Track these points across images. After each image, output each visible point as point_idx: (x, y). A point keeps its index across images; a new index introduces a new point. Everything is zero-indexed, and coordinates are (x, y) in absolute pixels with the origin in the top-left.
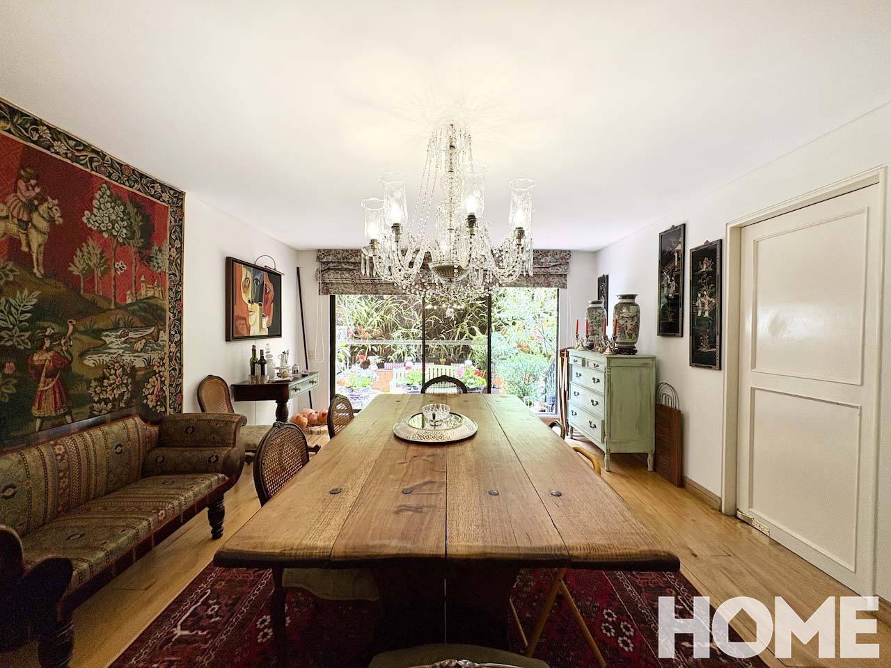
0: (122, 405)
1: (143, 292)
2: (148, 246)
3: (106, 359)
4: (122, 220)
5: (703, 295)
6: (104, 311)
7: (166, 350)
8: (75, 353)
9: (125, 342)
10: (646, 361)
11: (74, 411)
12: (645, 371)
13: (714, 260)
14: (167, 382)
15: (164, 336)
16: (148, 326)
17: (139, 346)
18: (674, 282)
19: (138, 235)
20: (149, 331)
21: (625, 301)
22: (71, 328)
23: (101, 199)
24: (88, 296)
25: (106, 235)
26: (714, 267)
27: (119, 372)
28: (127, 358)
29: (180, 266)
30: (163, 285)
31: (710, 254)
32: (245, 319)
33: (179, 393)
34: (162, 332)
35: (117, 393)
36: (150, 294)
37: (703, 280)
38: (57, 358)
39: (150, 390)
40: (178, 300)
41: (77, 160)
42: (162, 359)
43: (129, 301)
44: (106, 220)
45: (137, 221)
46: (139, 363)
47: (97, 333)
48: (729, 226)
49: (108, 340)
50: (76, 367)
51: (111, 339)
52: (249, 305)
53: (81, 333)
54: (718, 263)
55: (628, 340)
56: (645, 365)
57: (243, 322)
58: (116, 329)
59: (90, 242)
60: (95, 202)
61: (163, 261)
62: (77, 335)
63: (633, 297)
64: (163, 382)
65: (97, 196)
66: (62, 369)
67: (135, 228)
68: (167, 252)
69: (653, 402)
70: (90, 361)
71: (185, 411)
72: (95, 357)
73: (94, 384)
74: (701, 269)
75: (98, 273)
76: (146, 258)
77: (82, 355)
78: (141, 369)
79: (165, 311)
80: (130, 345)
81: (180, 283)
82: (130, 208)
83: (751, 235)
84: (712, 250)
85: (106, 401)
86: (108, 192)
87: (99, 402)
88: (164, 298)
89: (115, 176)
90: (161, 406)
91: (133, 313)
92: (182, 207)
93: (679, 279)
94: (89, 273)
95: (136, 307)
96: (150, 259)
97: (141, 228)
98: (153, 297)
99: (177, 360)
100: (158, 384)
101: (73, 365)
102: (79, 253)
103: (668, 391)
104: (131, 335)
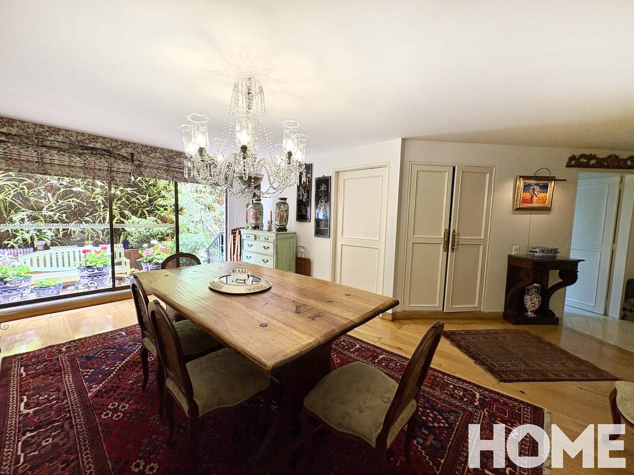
5: (321, 202)
10: (291, 235)
12: (292, 240)
13: (328, 185)
18: (306, 193)
21: (282, 201)
26: (328, 188)
31: (324, 182)
37: (322, 194)
48: (334, 171)
54: (329, 187)
55: (284, 224)
56: (292, 237)
63: (285, 199)
69: (295, 256)
74: (320, 189)
83: (342, 177)
84: (326, 180)
93: (309, 192)
103: (302, 250)
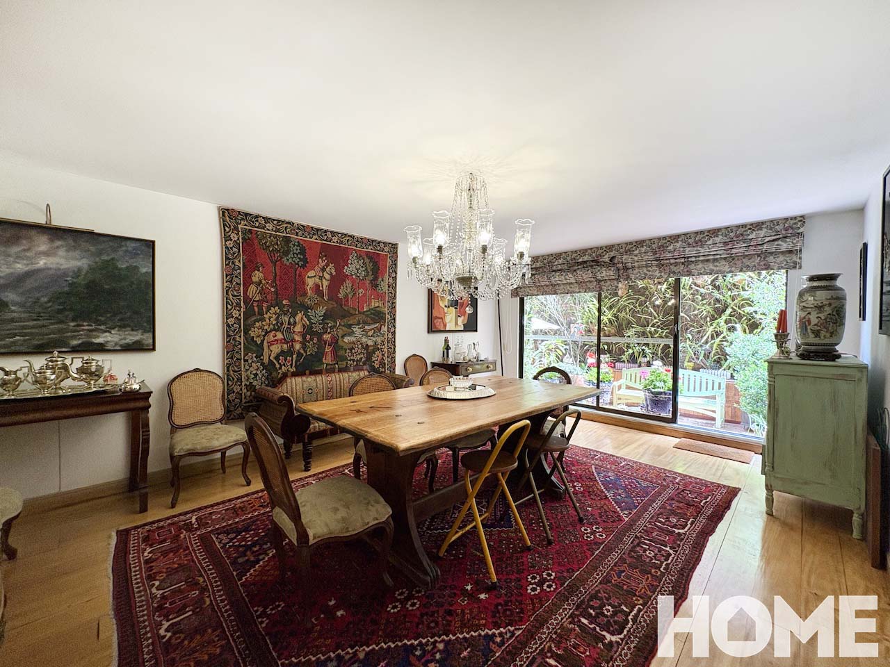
0: (361, 364)
1: (373, 304)
2: (376, 278)
3: (353, 339)
4: (362, 267)
6: (352, 315)
7: (386, 336)
8: (340, 336)
9: (363, 331)
11: (339, 363)
14: (386, 355)
15: (385, 329)
16: (375, 323)
17: (370, 333)
19: (370, 273)
20: (376, 326)
21: (815, 284)
22: (338, 323)
23: (352, 259)
24: (346, 308)
25: (354, 277)
27: (360, 346)
28: (364, 339)
29: (395, 288)
30: (385, 300)
32: (441, 318)
33: (393, 362)
34: (383, 326)
35: (359, 357)
36: (376, 305)
38: (333, 337)
39: (376, 357)
40: (393, 307)
41: (342, 243)
42: (383, 342)
43: (365, 310)
44: (354, 269)
45: (369, 267)
46: (370, 343)
47: (350, 326)
49: (354, 330)
50: (340, 342)
51: (356, 329)
52: (446, 309)
53: (343, 326)
57: (439, 320)
58: (358, 324)
59: (347, 281)
60: (349, 261)
61: (384, 286)
62: (341, 327)
63: (833, 277)
64: (383, 355)
65: (350, 258)
66: (335, 342)
67: (369, 270)
68: (387, 279)
70: (346, 339)
71: (397, 373)
72: (349, 338)
73: (348, 351)
75: (350, 296)
76: (374, 285)
77: (343, 337)
78: (371, 346)
79: (385, 314)
80: (365, 333)
81: (395, 298)
82: (367, 261)
85: (354, 360)
86: (356, 255)
87: (350, 360)
88: (385, 307)
89: (359, 246)
90: (383, 367)
91: (367, 316)
92: (396, 253)
94: (346, 296)
95: (369, 313)
96: (376, 286)
97: (372, 270)
98: (378, 307)
99: (392, 342)
100: (381, 356)
101: (339, 341)
102: (342, 287)
104: (366, 327)
